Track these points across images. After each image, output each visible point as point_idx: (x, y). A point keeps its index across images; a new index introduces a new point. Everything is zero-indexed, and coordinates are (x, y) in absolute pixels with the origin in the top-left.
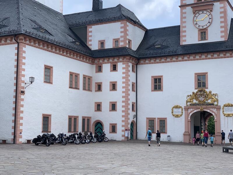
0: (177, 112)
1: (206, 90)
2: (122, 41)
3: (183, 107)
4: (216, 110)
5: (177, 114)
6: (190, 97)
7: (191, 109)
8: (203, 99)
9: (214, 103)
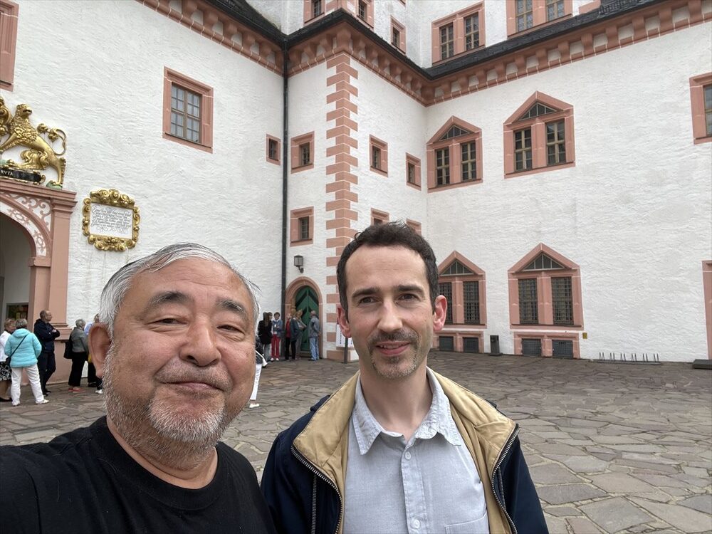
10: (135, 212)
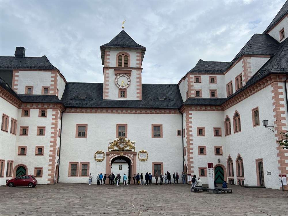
0: (100, 157)
1: (126, 139)
2: (52, 90)
3: (105, 153)
4: (133, 156)
5: (99, 159)
6: (111, 144)
7: (112, 155)
8: (123, 146)
9: (132, 150)
10: (147, 154)
